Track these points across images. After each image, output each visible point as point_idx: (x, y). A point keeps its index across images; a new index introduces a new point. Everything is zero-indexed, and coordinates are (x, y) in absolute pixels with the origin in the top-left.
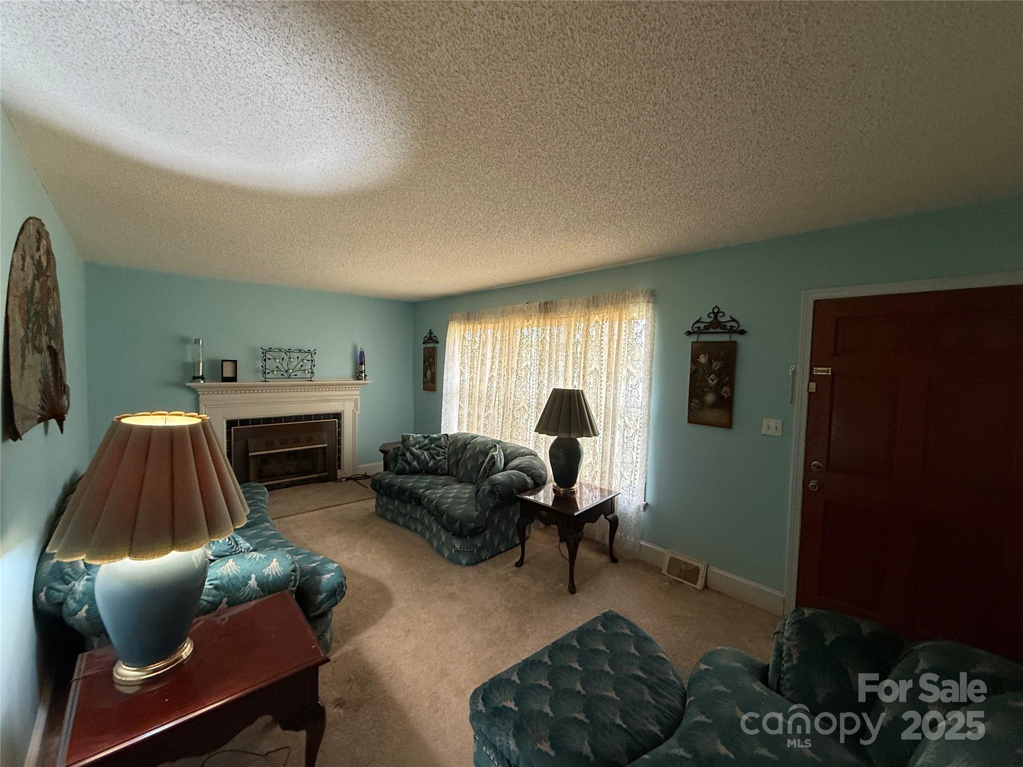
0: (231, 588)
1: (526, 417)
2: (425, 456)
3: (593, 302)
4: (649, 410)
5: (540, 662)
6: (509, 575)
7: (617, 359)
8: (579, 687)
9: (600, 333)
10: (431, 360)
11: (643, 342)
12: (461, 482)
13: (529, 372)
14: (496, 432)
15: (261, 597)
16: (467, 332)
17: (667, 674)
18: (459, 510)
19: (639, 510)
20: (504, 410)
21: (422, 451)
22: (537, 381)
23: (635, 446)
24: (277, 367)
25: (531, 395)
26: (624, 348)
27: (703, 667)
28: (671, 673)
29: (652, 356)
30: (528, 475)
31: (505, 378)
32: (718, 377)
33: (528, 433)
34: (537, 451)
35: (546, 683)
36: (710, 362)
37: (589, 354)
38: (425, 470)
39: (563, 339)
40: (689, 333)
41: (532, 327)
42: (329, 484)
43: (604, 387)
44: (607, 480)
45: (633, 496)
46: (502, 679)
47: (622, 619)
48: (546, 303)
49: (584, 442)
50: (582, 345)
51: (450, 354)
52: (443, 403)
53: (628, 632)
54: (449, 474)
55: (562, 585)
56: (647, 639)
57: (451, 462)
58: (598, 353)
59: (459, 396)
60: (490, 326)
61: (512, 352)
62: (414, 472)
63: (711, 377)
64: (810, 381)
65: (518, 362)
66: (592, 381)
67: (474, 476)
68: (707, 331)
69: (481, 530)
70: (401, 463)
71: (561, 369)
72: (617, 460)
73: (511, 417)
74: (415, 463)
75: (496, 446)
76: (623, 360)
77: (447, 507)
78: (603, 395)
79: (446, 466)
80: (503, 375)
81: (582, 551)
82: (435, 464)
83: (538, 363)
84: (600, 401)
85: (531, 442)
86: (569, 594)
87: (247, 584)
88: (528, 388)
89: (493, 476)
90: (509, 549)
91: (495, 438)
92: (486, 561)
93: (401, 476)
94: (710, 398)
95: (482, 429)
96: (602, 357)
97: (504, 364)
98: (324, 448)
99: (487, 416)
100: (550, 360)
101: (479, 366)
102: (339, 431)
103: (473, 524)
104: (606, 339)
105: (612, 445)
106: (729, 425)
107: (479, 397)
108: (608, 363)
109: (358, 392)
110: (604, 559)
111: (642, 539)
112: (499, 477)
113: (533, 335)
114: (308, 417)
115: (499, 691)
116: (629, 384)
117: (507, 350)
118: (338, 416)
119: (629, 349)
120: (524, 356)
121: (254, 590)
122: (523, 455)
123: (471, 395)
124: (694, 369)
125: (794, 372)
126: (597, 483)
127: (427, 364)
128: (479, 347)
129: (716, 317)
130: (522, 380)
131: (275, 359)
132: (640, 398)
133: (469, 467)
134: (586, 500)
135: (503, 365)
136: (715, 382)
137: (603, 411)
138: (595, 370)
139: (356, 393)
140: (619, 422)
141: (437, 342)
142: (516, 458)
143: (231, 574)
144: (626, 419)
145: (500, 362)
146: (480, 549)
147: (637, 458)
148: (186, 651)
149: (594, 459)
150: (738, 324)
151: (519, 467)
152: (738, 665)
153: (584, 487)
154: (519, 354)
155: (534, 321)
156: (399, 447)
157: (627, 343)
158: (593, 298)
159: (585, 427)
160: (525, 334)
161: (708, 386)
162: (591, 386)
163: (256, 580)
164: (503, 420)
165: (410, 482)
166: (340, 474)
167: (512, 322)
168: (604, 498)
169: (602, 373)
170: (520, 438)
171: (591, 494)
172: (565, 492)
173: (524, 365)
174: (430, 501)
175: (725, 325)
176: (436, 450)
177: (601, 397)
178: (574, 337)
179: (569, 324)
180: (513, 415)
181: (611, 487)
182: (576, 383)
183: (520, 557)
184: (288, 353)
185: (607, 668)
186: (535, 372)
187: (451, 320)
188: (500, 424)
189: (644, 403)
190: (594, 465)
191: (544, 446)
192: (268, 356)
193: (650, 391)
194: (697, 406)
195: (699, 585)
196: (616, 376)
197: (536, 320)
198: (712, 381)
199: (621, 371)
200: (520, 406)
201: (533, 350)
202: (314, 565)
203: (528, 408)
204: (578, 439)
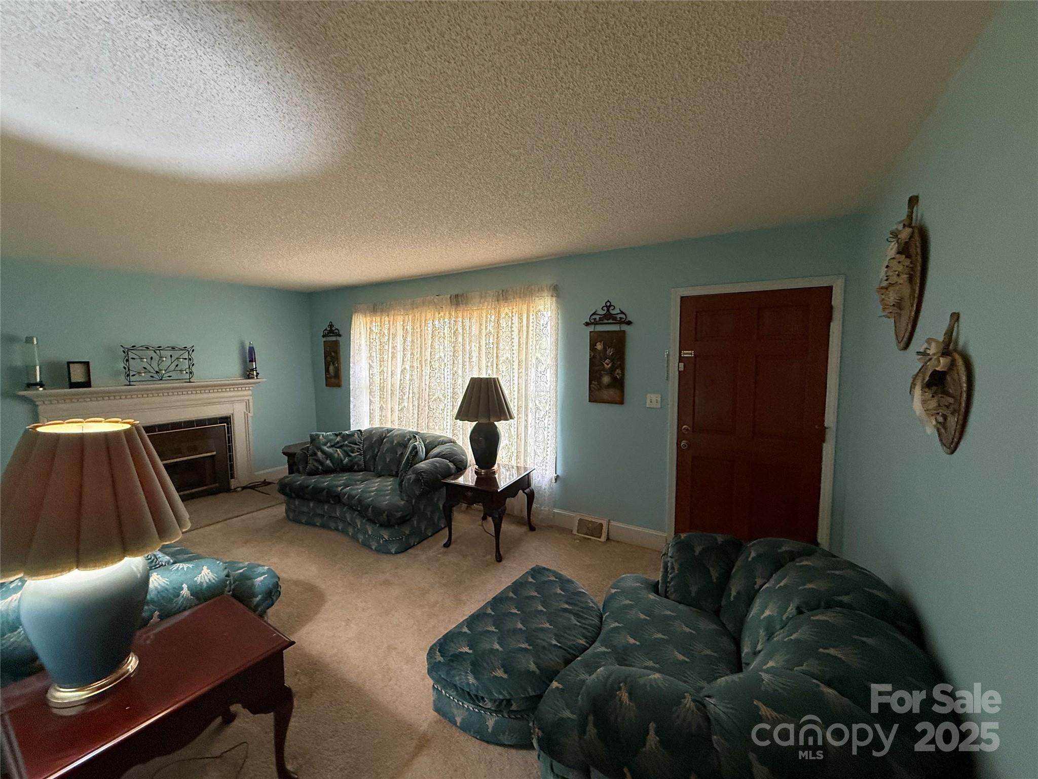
0: (162, 601)
1: (441, 407)
2: (338, 454)
3: (503, 295)
4: (556, 393)
5: (485, 614)
6: (440, 556)
7: (527, 348)
8: (520, 626)
9: (510, 325)
10: (333, 354)
11: (549, 332)
12: (379, 476)
13: (443, 364)
14: (411, 424)
15: (196, 605)
16: (374, 324)
17: (587, 602)
18: (386, 501)
19: (552, 482)
20: (419, 401)
21: (335, 449)
22: (452, 372)
23: (546, 426)
24: (145, 368)
25: (446, 386)
26: (532, 338)
27: (613, 591)
28: (589, 601)
29: (557, 345)
30: (450, 462)
31: (418, 370)
32: (612, 361)
33: (445, 422)
34: (455, 439)
35: (493, 629)
36: (605, 349)
37: (501, 345)
38: (340, 468)
39: (475, 331)
40: (587, 324)
41: (444, 319)
42: (221, 495)
43: (516, 375)
44: (522, 459)
45: (546, 470)
46: (454, 633)
47: (548, 570)
48: (457, 296)
49: (501, 426)
50: (494, 335)
51: (357, 347)
52: (351, 399)
53: (553, 578)
54: (366, 469)
55: (489, 557)
56: (569, 581)
57: (368, 457)
58: (510, 343)
59: (369, 391)
60: (400, 319)
61: (425, 344)
62: (328, 471)
63: (606, 361)
64: (679, 362)
65: (431, 354)
66: (504, 370)
67: (394, 469)
68: (601, 322)
69: (408, 518)
70: (312, 464)
71: (474, 359)
72: (530, 440)
73: (427, 408)
74: (328, 462)
75: (415, 437)
76: (532, 349)
77: (372, 500)
78: (516, 382)
79: (362, 462)
80: (416, 367)
81: (505, 526)
82: (350, 461)
83: (452, 354)
84: (513, 388)
85: (448, 431)
86: (496, 562)
87: (179, 595)
88: (443, 379)
89: (417, 465)
90: (437, 532)
91: (410, 429)
92: (415, 547)
93: (314, 477)
94: (606, 380)
95: (396, 422)
96: (513, 346)
97: (417, 356)
98: (213, 456)
99: (402, 409)
100: (464, 349)
101: (390, 359)
102: (229, 437)
103: (401, 513)
104: (515, 329)
105: (526, 427)
106: (621, 402)
107: (391, 390)
108: (519, 352)
109: (250, 392)
110: (524, 529)
111: (555, 507)
112: (422, 465)
113: (446, 327)
114: (189, 423)
115: (453, 642)
116: (539, 370)
117: (419, 342)
118: (227, 420)
119: (537, 338)
120: (436, 348)
121: (187, 599)
122: (443, 443)
123: (382, 389)
124: (592, 355)
125: (668, 355)
126: (514, 463)
127: (329, 359)
128: (388, 339)
129: (608, 310)
130: (436, 371)
131: (141, 359)
132: (548, 383)
133: (388, 460)
134: (504, 478)
135: (415, 358)
136: (610, 365)
137: (516, 396)
138: (507, 359)
139: (247, 394)
140: (530, 405)
141: (340, 336)
142: (436, 446)
143: (159, 587)
144: (537, 402)
145: (412, 354)
146: (408, 537)
147: (548, 436)
148: (131, 664)
149: (509, 441)
150: (626, 315)
151: (441, 454)
152: (638, 584)
153: (501, 467)
154: (431, 345)
155: (445, 313)
156: (308, 447)
157: (535, 333)
158: (503, 291)
159: (503, 412)
160: (437, 326)
161: (604, 370)
162: (503, 374)
163: (188, 590)
164: (418, 411)
165: (326, 481)
166: (233, 483)
167: (423, 315)
168: (520, 475)
169: (514, 361)
170: (437, 428)
171: (508, 474)
172: (486, 474)
173: (437, 357)
174: (351, 497)
175: (616, 317)
176: (350, 446)
177: (514, 384)
178: (486, 329)
179: (480, 317)
180: (429, 406)
181: (526, 464)
182: (490, 372)
183: (447, 540)
184: (158, 352)
185: (540, 608)
186: (448, 363)
187: (355, 312)
188: (416, 416)
189: (552, 387)
190: (510, 447)
191: (461, 433)
192: (131, 355)
193: (557, 376)
194: (596, 388)
195: (603, 538)
196: (526, 364)
197: (447, 313)
198: (607, 365)
199: (530, 359)
200: (435, 397)
201: (446, 341)
202: (241, 571)
203: (443, 399)
204: (496, 423)
